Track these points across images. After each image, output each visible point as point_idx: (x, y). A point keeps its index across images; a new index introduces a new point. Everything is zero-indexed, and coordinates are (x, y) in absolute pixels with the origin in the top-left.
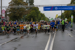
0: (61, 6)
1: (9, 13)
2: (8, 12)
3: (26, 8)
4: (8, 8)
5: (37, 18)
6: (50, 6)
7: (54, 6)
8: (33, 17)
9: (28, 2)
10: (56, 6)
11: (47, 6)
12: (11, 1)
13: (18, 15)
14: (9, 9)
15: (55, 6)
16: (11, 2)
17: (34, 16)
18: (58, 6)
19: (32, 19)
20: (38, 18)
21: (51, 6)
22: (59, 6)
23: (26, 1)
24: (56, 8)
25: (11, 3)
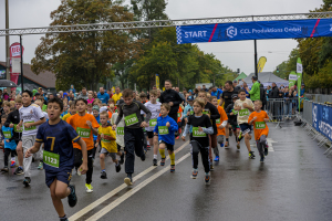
0: (250, 20)
1: (51, 57)
2: (47, 52)
3: (134, 32)
4: (48, 35)
5: (177, 74)
6: (203, 22)
7: (220, 21)
8: (160, 68)
9: (139, 5)
10: (232, 21)
11: (192, 23)
12: (60, 4)
13: (91, 64)
14: (52, 40)
15: (226, 21)
16: (61, 9)
17: (165, 66)
18: (238, 20)
19: (157, 77)
20: (182, 74)
21: (209, 22)
22: (244, 20)
23: (133, 3)
24: (230, 31)
25: (61, 13)
